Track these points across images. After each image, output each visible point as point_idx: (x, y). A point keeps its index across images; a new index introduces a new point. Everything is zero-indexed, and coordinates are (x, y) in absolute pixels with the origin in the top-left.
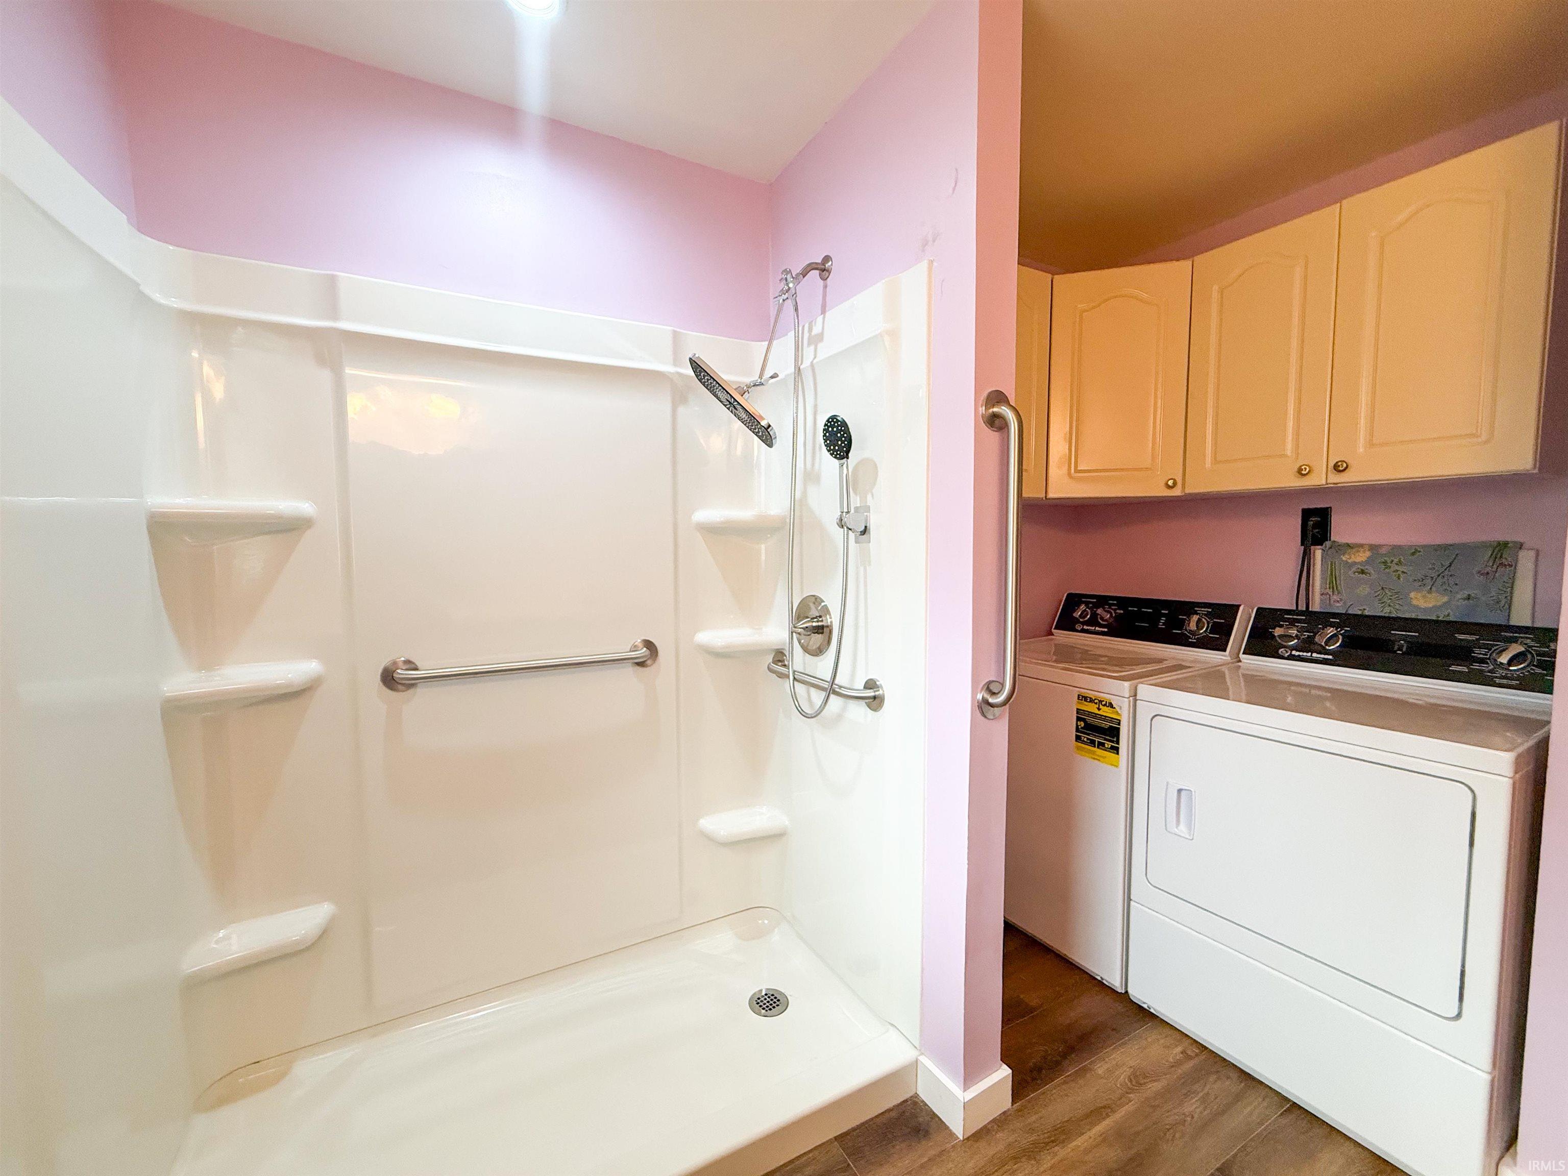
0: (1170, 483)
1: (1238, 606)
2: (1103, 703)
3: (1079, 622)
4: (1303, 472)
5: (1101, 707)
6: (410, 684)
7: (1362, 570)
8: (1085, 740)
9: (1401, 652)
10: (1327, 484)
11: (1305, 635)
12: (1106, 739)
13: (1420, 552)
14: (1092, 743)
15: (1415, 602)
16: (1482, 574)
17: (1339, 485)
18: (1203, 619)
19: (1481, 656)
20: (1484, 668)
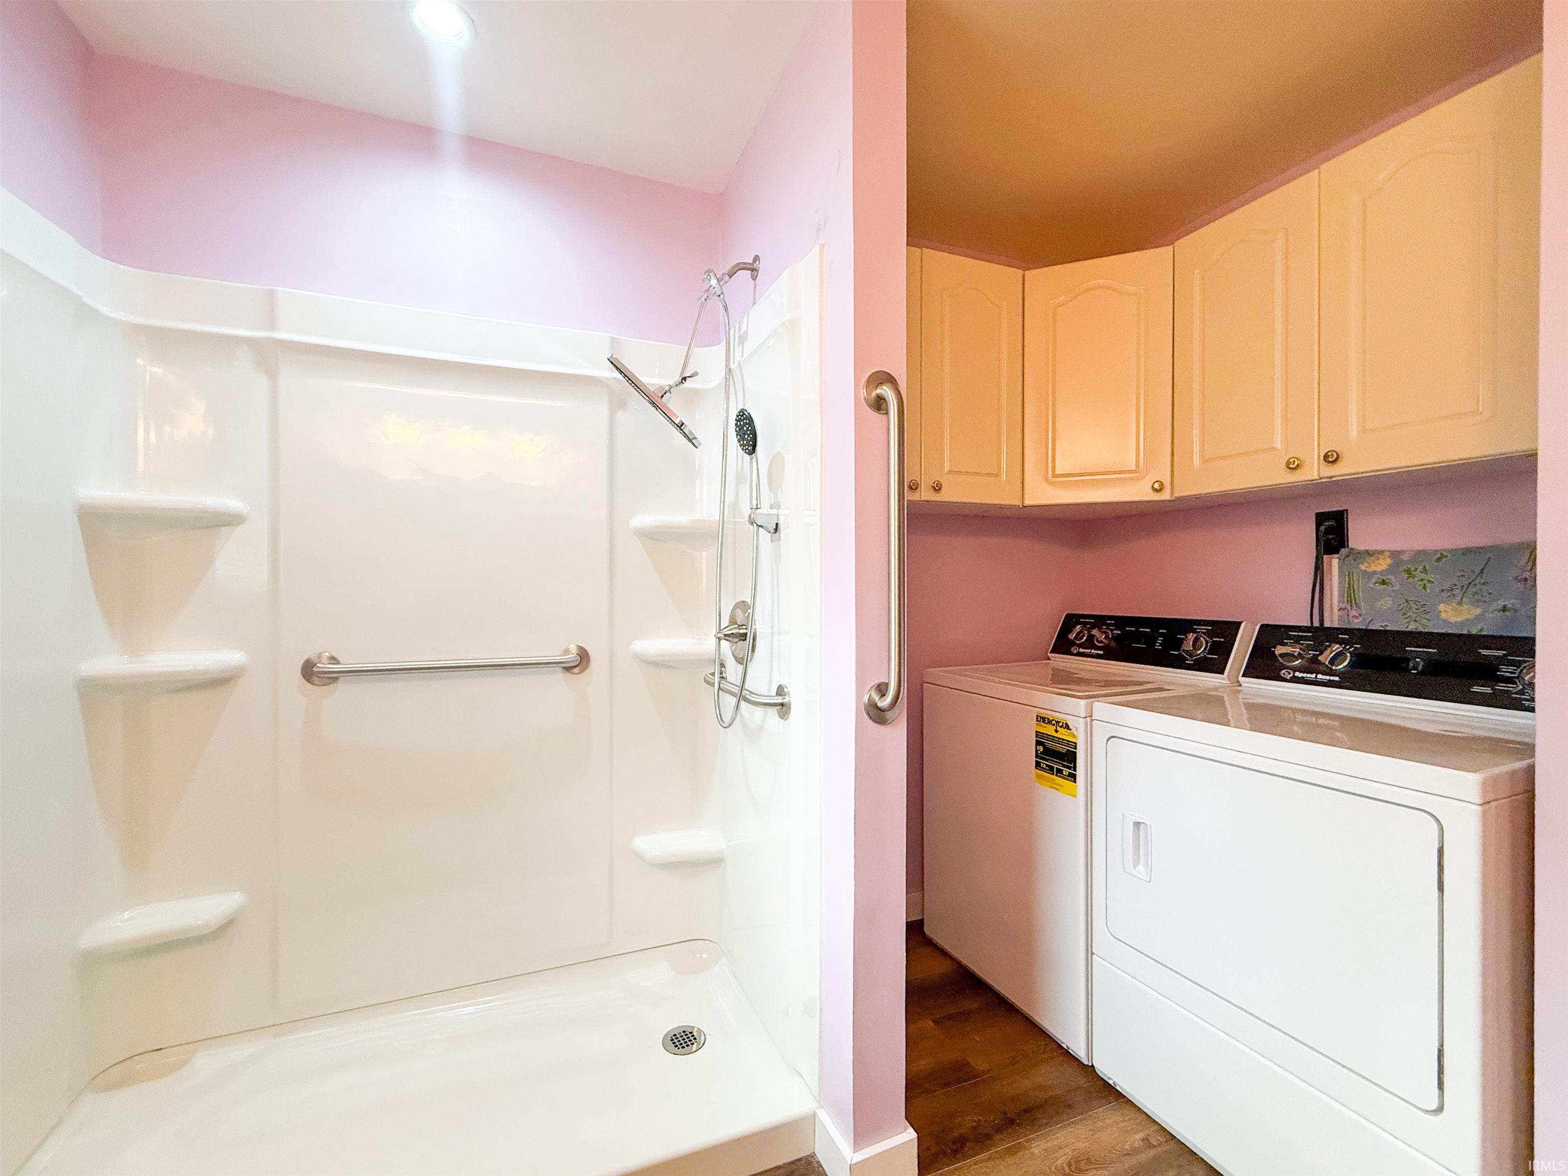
0: (1156, 486)
1: (1240, 623)
2: (1061, 724)
3: (1075, 644)
4: (1291, 466)
5: (1059, 729)
6: (332, 678)
7: (1384, 580)
8: (1044, 766)
9: (1416, 672)
10: (1321, 478)
11: (1310, 654)
12: (1064, 766)
13: (1446, 556)
14: (1051, 769)
15: (1443, 616)
16: (1520, 581)
17: (1333, 479)
18: (1202, 639)
19: (1508, 674)
20: (1512, 689)
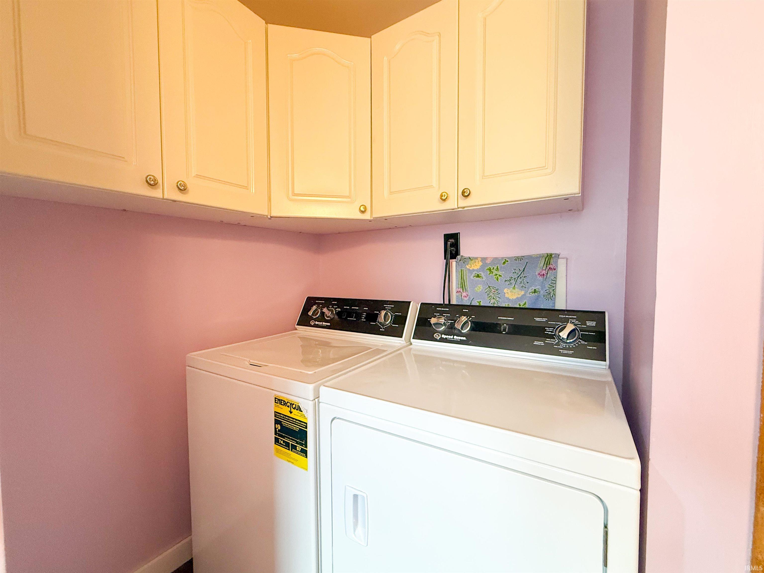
0: (362, 209)
1: (410, 302)
3: (313, 319)
4: (443, 198)
7: (478, 275)
8: (282, 442)
9: (505, 333)
10: (458, 208)
11: (449, 322)
12: (297, 443)
13: (508, 261)
14: (287, 445)
15: (507, 295)
16: (541, 275)
17: (465, 209)
18: (389, 313)
19: (550, 333)
20: (553, 342)
